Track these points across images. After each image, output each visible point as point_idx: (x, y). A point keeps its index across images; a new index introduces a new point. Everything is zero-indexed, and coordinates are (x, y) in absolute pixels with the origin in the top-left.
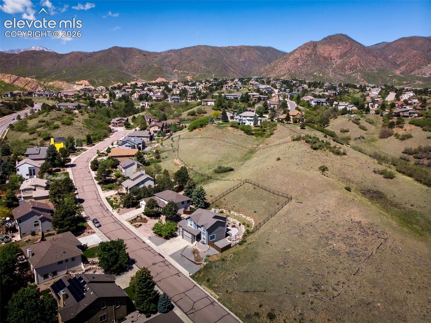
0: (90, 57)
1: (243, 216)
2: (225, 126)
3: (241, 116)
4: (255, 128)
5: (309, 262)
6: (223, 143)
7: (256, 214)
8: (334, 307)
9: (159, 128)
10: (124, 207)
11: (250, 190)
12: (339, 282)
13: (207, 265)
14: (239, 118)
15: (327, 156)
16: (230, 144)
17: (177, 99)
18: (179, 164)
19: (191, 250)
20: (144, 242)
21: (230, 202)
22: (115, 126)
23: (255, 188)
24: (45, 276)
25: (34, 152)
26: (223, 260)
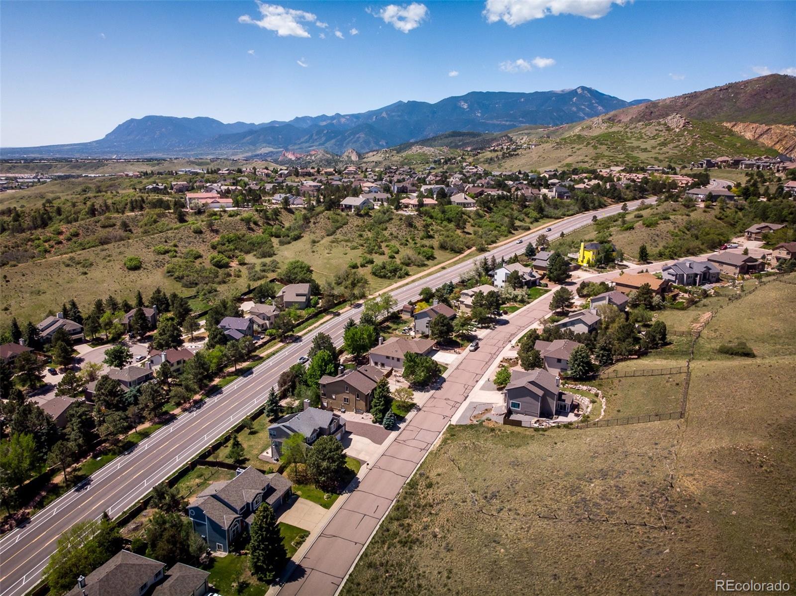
7: (616, 414)
11: (668, 384)
13: (474, 424)
18: (702, 320)
19: (488, 407)
20: (477, 381)
21: (620, 387)
22: (749, 239)
23: (677, 384)
24: (376, 364)
25: (543, 258)
26: (493, 430)
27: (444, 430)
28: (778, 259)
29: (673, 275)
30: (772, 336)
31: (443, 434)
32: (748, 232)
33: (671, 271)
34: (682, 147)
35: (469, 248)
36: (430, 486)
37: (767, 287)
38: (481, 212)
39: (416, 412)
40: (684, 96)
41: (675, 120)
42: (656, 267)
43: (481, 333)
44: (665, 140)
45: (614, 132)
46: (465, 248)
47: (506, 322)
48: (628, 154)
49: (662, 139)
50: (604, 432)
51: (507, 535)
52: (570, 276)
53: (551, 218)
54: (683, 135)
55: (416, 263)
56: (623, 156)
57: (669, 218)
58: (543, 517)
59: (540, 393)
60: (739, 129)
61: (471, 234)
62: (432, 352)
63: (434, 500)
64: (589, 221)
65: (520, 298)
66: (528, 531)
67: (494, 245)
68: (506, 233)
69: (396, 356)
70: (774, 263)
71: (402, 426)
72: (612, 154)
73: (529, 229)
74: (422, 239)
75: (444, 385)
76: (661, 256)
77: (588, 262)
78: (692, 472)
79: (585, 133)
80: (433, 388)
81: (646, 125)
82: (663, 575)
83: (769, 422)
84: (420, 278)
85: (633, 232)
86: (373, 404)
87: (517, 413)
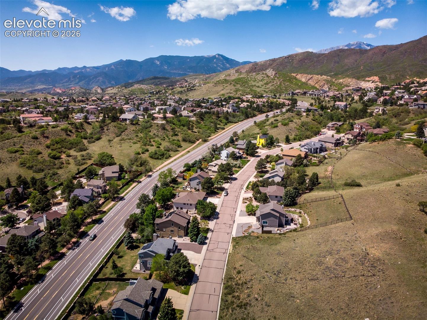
8: (271, 286)
9: (352, 136)
10: (251, 189)
12: (294, 278)
13: (246, 235)
16: (391, 162)
17: (422, 105)
18: (329, 171)
19: (250, 225)
20: (236, 212)
21: (311, 208)
22: (329, 129)
23: (340, 203)
24: (177, 208)
25: (242, 143)
26: (258, 237)
27: (231, 241)
28: (348, 139)
29: (307, 149)
30: (363, 176)
31: (231, 243)
32: (328, 126)
33: (306, 147)
34: (275, 85)
35: (198, 140)
36: (239, 272)
37: (351, 152)
38: (199, 120)
39: (211, 233)
40: (270, 60)
41: (270, 72)
42: (296, 145)
43: (226, 186)
44: (267, 82)
45: (242, 78)
46: (196, 140)
47: (235, 179)
48: (251, 89)
49: (265, 81)
50: (315, 231)
51: (296, 292)
52: (257, 152)
53: (232, 122)
54: (275, 80)
55: (173, 150)
56: (249, 90)
57: (293, 121)
58: (311, 280)
59: (278, 215)
60: (299, 76)
61: (196, 132)
62: (205, 199)
63: (246, 280)
64: (253, 124)
65: (238, 165)
66: (306, 288)
67: (210, 138)
68: (214, 131)
69: (189, 202)
70: (346, 141)
71: (207, 241)
72: (243, 89)
73: (224, 129)
74: (172, 136)
75: (219, 216)
76: (295, 140)
77: (262, 145)
78: (372, 246)
79: (227, 78)
80: (215, 218)
81: (257, 74)
82: (382, 299)
83: (394, 217)
84: (178, 158)
85: (278, 128)
86: (189, 231)
87: (266, 226)
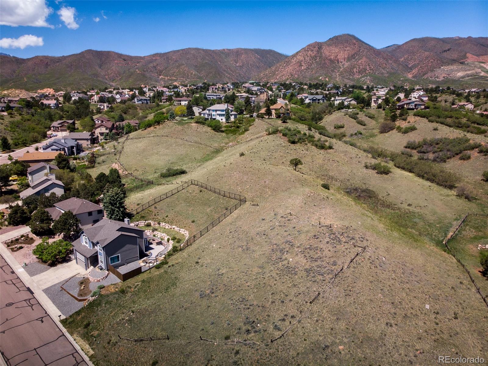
0: (58, 62)
1: (177, 229)
2: (188, 123)
3: (209, 110)
4: (227, 124)
5: (247, 288)
6: (181, 142)
7: (193, 224)
8: (270, 357)
9: (106, 129)
10: (10, 224)
11: (194, 194)
12: (286, 315)
13: (94, 301)
14: (208, 113)
15: (307, 150)
16: (190, 143)
17: (145, 100)
19: (79, 280)
22: (56, 131)
23: (200, 191)
26: (122, 292)
37: (127, 143)
51: (320, 335)
59: (135, 235)
66: (324, 318)
87: (118, 267)
